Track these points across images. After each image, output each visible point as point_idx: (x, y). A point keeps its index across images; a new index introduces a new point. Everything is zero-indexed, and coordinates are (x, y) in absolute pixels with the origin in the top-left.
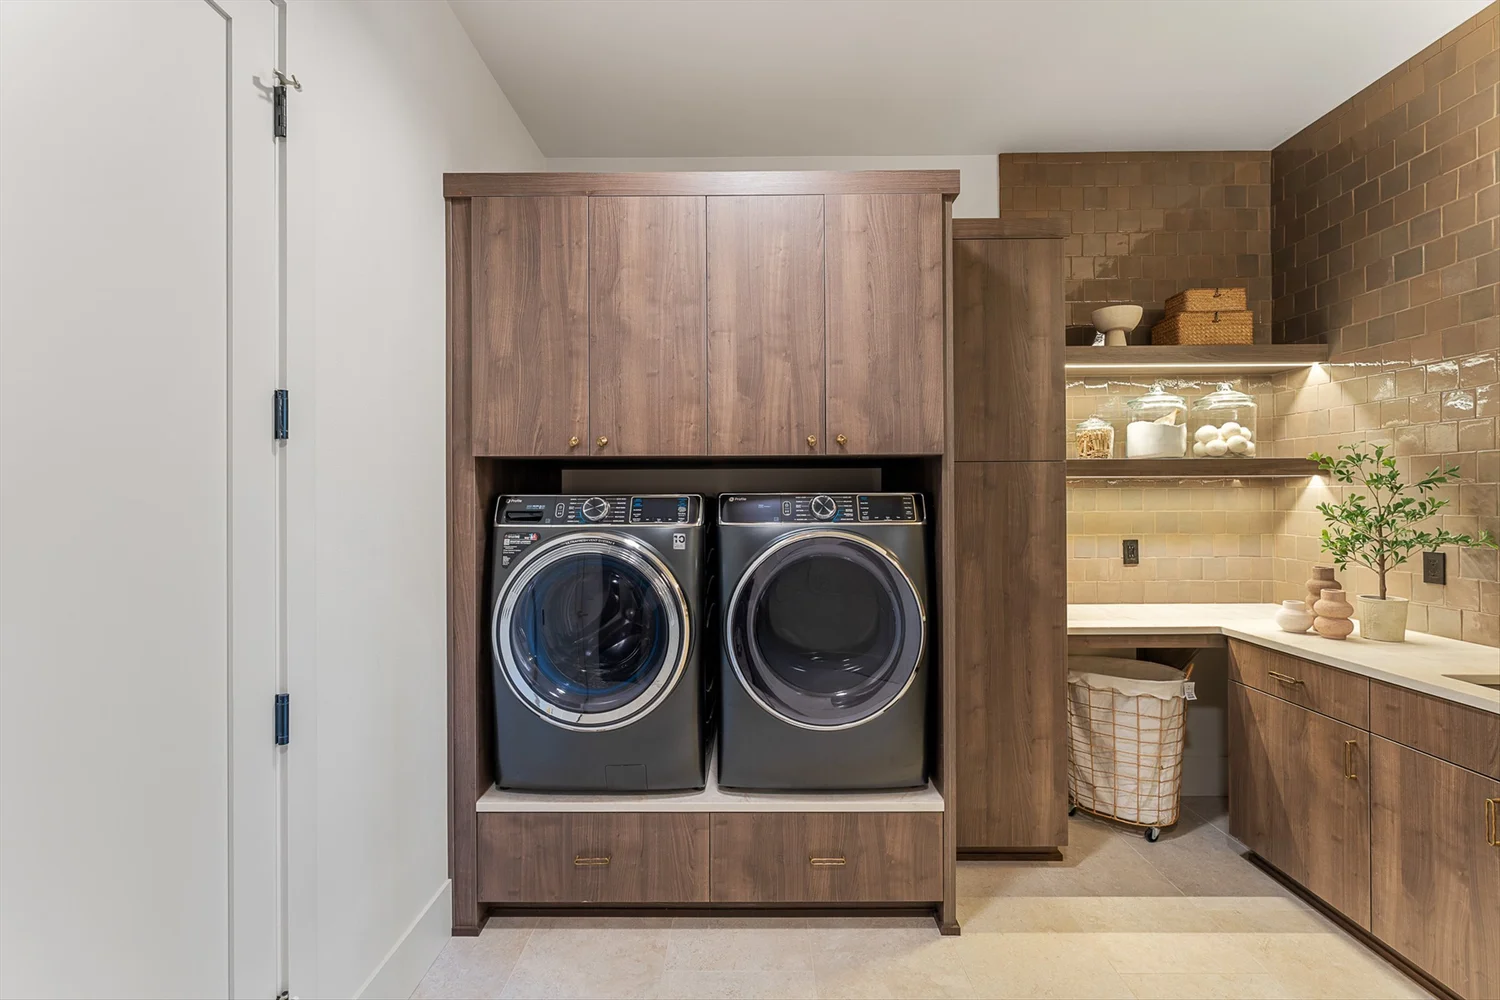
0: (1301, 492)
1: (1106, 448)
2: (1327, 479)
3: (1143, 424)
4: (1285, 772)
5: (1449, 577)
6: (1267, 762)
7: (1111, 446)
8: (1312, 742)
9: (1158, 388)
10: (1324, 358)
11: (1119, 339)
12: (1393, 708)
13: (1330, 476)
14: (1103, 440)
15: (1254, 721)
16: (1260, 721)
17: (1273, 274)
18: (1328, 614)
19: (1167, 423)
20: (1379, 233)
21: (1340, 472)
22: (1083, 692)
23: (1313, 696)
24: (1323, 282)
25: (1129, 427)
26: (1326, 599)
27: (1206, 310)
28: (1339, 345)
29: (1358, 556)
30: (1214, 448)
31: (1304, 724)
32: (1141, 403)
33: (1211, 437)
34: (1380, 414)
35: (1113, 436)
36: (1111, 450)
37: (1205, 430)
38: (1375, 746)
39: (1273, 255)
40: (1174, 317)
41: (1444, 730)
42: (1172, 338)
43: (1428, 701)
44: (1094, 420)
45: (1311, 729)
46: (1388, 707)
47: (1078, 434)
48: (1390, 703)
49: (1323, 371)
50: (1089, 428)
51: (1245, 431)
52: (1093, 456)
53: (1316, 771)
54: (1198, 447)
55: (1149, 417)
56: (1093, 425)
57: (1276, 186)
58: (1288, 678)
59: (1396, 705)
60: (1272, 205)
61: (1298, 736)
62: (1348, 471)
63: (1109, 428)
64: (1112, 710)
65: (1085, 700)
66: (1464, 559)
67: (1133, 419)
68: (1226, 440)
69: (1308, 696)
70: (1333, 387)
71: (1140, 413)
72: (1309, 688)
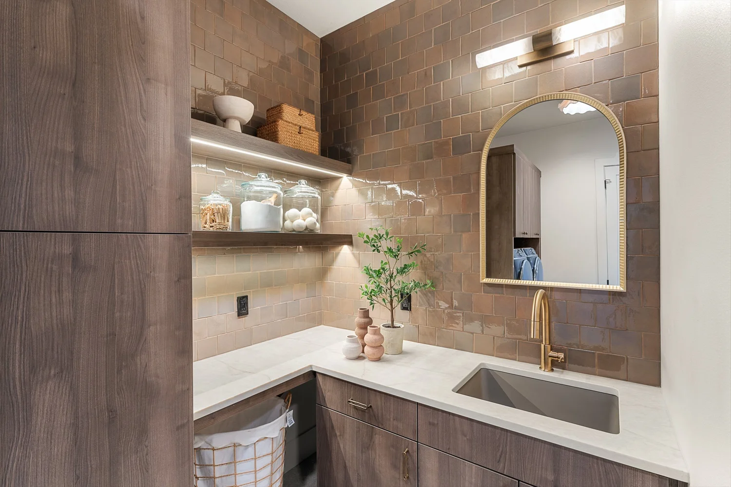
0: (337, 254)
1: (226, 221)
2: (351, 248)
3: (253, 203)
4: (358, 474)
5: (412, 306)
6: (345, 467)
7: (230, 220)
8: (377, 452)
9: (263, 176)
10: (350, 173)
11: (235, 126)
12: (433, 424)
13: (353, 246)
14: (224, 215)
15: (336, 435)
16: (340, 435)
17: (321, 117)
18: (374, 345)
19: (269, 204)
20: (378, 101)
21: (374, 245)
22: (207, 454)
23: (378, 417)
24: (348, 126)
25: (241, 205)
26: (371, 334)
27: (295, 122)
28: (357, 166)
29: (380, 300)
30: (298, 225)
31: (371, 438)
32: (251, 185)
33: (296, 217)
34: (378, 209)
35: (231, 211)
36: (230, 223)
37: (293, 212)
38: (421, 452)
39: (321, 104)
40: (275, 122)
41: (467, 439)
42: (273, 136)
43: (457, 418)
44: (215, 195)
45: (377, 441)
46: (430, 423)
47: (202, 207)
48: (431, 420)
49: (348, 180)
50: (212, 202)
51: (314, 215)
52: (215, 227)
53: (380, 472)
54: (288, 223)
55: (258, 197)
56: (215, 200)
57: (323, 62)
58: (362, 406)
59: (436, 422)
60: (320, 73)
61: (367, 446)
62: (377, 245)
63: (229, 203)
64: (233, 462)
65: (210, 459)
66: (419, 296)
67: (246, 199)
68: (305, 220)
69: (375, 416)
70: (354, 192)
71: (252, 194)
72: (375, 410)
